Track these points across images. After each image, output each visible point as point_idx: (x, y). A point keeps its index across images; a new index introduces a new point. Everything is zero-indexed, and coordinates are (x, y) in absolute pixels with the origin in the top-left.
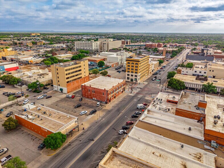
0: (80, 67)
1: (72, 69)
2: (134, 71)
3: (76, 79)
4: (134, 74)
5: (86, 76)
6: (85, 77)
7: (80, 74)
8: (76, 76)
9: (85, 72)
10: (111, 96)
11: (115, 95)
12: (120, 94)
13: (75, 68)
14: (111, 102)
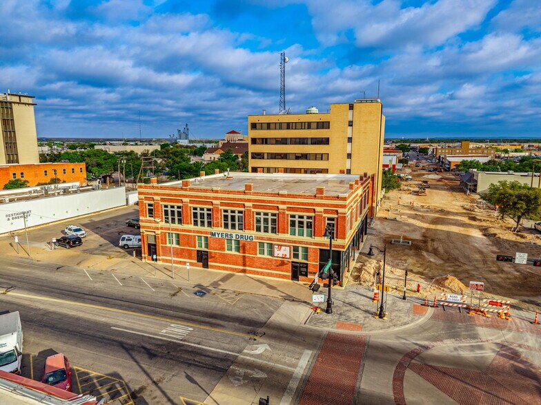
0: (324, 125)
1: (280, 126)
3: (294, 170)
8: (298, 158)
9: (349, 156)
10: (158, 229)
11: (207, 246)
12: (268, 275)
13: (294, 125)
14: (158, 263)
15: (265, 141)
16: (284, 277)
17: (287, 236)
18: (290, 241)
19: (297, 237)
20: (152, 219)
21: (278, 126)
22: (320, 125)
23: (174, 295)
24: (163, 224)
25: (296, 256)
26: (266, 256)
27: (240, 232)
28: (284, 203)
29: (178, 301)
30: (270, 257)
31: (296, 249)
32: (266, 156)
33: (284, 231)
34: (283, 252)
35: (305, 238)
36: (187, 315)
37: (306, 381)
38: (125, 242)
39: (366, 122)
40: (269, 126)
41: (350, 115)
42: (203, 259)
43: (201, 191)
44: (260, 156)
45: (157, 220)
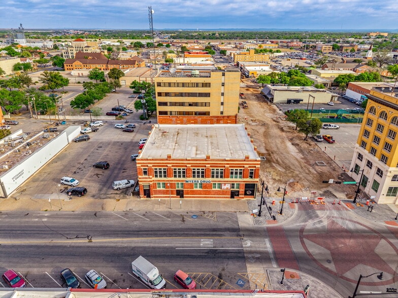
0: (207, 85)
1: (178, 85)
2: (380, 148)
3: (188, 113)
4: (376, 161)
5: (224, 114)
6: (220, 115)
7: (205, 104)
8: (190, 105)
9: (222, 104)
10: (151, 181)
11: (182, 187)
12: (218, 197)
13: (187, 84)
14: (152, 199)
15: (167, 94)
16: (227, 197)
17: (230, 179)
18: (230, 182)
19: (234, 179)
20: (147, 176)
21: (176, 85)
22: (204, 85)
23: (183, 221)
24: (154, 179)
25: (233, 187)
26: (217, 189)
27: (203, 179)
28: (228, 164)
29: (189, 224)
30: (219, 189)
31: (233, 184)
32: (168, 104)
33: (228, 177)
34: (227, 187)
35: (238, 179)
36: (203, 233)
37: (275, 253)
38: (118, 187)
39: (232, 83)
40: (170, 85)
41: (223, 79)
42: (180, 194)
43: (179, 160)
44: (165, 104)
45: (151, 177)
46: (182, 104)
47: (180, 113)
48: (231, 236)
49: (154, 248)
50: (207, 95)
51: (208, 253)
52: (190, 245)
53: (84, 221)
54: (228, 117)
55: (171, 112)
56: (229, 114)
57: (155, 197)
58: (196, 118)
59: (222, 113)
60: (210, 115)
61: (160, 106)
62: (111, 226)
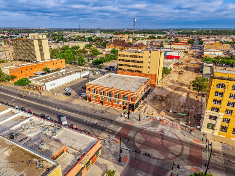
0: (142, 57)
3: (132, 71)
5: (150, 73)
6: (147, 73)
7: (140, 67)
8: (133, 66)
9: (149, 67)
11: (103, 100)
12: (117, 108)
13: (132, 56)
14: (90, 102)
15: (123, 60)
16: (121, 109)
17: (122, 100)
18: (122, 101)
19: (124, 100)
20: (89, 92)
21: (127, 56)
22: (140, 57)
23: (95, 112)
24: (92, 93)
25: (124, 104)
26: (117, 104)
27: (111, 98)
28: (121, 92)
29: (96, 114)
30: (118, 104)
31: (124, 103)
32: (123, 65)
33: (121, 99)
34: (121, 103)
35: (126, 101)
36: (98, 118)
38: (82, 95)
39: (154, 57)
40: (124, 56)
41: (150, 55)
42: (102, 103)
43: (101, 87)
44: (121, 65)
45: (91, 92)
46: (129, 66)
47: (128, 70)
48: (108, 122)
49: (75, 117)
50: (142, 62)
51: (92, 124)
52: (88, 120)
53: (62, 104)
54: (152, 75)
55: (124, 69)
56: (152, 74)
57: (92, 102)
58: (135, 73)
59: (149, 72)
60: (143, 73)
61: (119, 66)
62: (68, 107)
